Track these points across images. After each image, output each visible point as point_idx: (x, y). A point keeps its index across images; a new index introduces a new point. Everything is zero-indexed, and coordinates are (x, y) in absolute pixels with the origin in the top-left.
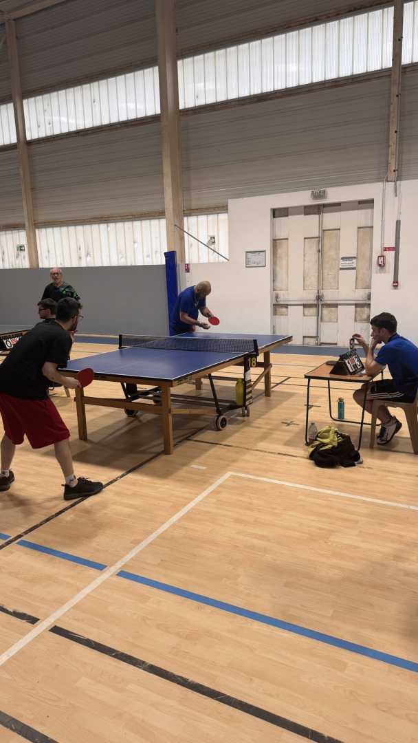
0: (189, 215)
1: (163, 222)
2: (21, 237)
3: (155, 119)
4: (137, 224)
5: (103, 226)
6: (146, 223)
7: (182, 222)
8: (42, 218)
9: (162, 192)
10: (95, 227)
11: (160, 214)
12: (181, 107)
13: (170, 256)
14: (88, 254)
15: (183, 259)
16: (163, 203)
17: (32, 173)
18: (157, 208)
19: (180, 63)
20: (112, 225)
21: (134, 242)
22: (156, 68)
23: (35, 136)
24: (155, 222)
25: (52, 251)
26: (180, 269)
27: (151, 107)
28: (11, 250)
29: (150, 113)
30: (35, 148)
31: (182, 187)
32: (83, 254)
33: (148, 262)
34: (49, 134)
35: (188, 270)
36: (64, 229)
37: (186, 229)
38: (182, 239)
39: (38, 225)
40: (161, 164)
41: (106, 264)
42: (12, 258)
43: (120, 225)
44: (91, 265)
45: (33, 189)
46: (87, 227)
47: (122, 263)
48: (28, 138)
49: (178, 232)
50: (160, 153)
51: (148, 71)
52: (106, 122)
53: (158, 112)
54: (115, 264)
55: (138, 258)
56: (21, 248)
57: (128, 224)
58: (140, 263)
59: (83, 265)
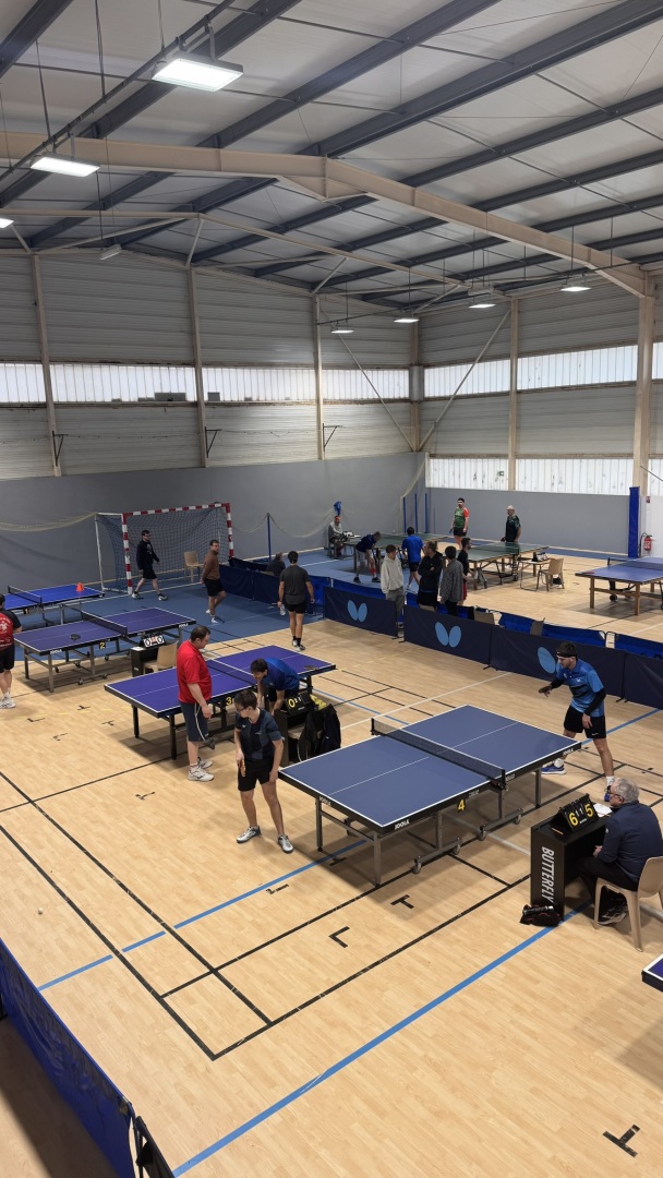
0: (651, 458)
1: (630, 462)
2: (503, 465)
3: (632, 384)
4: (607, 461)
5: (577, 461)
6: (615, 461)
7: (646, 463)
8: (523, 450)
9: (633, 440)
10: (569, 461)
11: (630, 456)
12: (653, 378)
13: (634, 491)
14: (560, 482)
15: (645, 492)
16: (632, 447)
17: (518, 416)
18: (628, 451)
19: (655, 345)
20: (584, 461)
21: (603, 475)
22: (636, 347)
23: (525, 388)
24: (622, 462)
25: (528, 477)
26: (642, 500)
27: (630, 375)
28: (492, 475)
29: (627, 379)
30: (523, 396)
31: (648, 437)
32: (556, 482)
33: (614, 492)
34: (537, 387)
35: (648, 501)
36: (541, 461)
37: (649, 469)
38: (646, 476)
39: (518, 456)
40: (634, 419)
41: (575, 492)
42: (492, 480)
43: (592, 461)
44: (562, 491)
45: (518, 428)
46: (563, 461)
47: (591, 491)
48: (519, 388)
49: (643, 471)
50: (634, 410)
51: (628, 348)
52: (588, 382)
53: (635, 378)
54: (584, 492)
55: (607, 489)
56: (501, 473)
57: (598, 461)
58: (606, 492)
59: (555, 490)
